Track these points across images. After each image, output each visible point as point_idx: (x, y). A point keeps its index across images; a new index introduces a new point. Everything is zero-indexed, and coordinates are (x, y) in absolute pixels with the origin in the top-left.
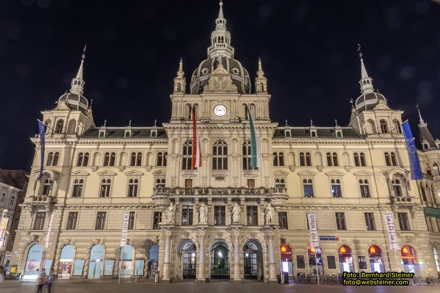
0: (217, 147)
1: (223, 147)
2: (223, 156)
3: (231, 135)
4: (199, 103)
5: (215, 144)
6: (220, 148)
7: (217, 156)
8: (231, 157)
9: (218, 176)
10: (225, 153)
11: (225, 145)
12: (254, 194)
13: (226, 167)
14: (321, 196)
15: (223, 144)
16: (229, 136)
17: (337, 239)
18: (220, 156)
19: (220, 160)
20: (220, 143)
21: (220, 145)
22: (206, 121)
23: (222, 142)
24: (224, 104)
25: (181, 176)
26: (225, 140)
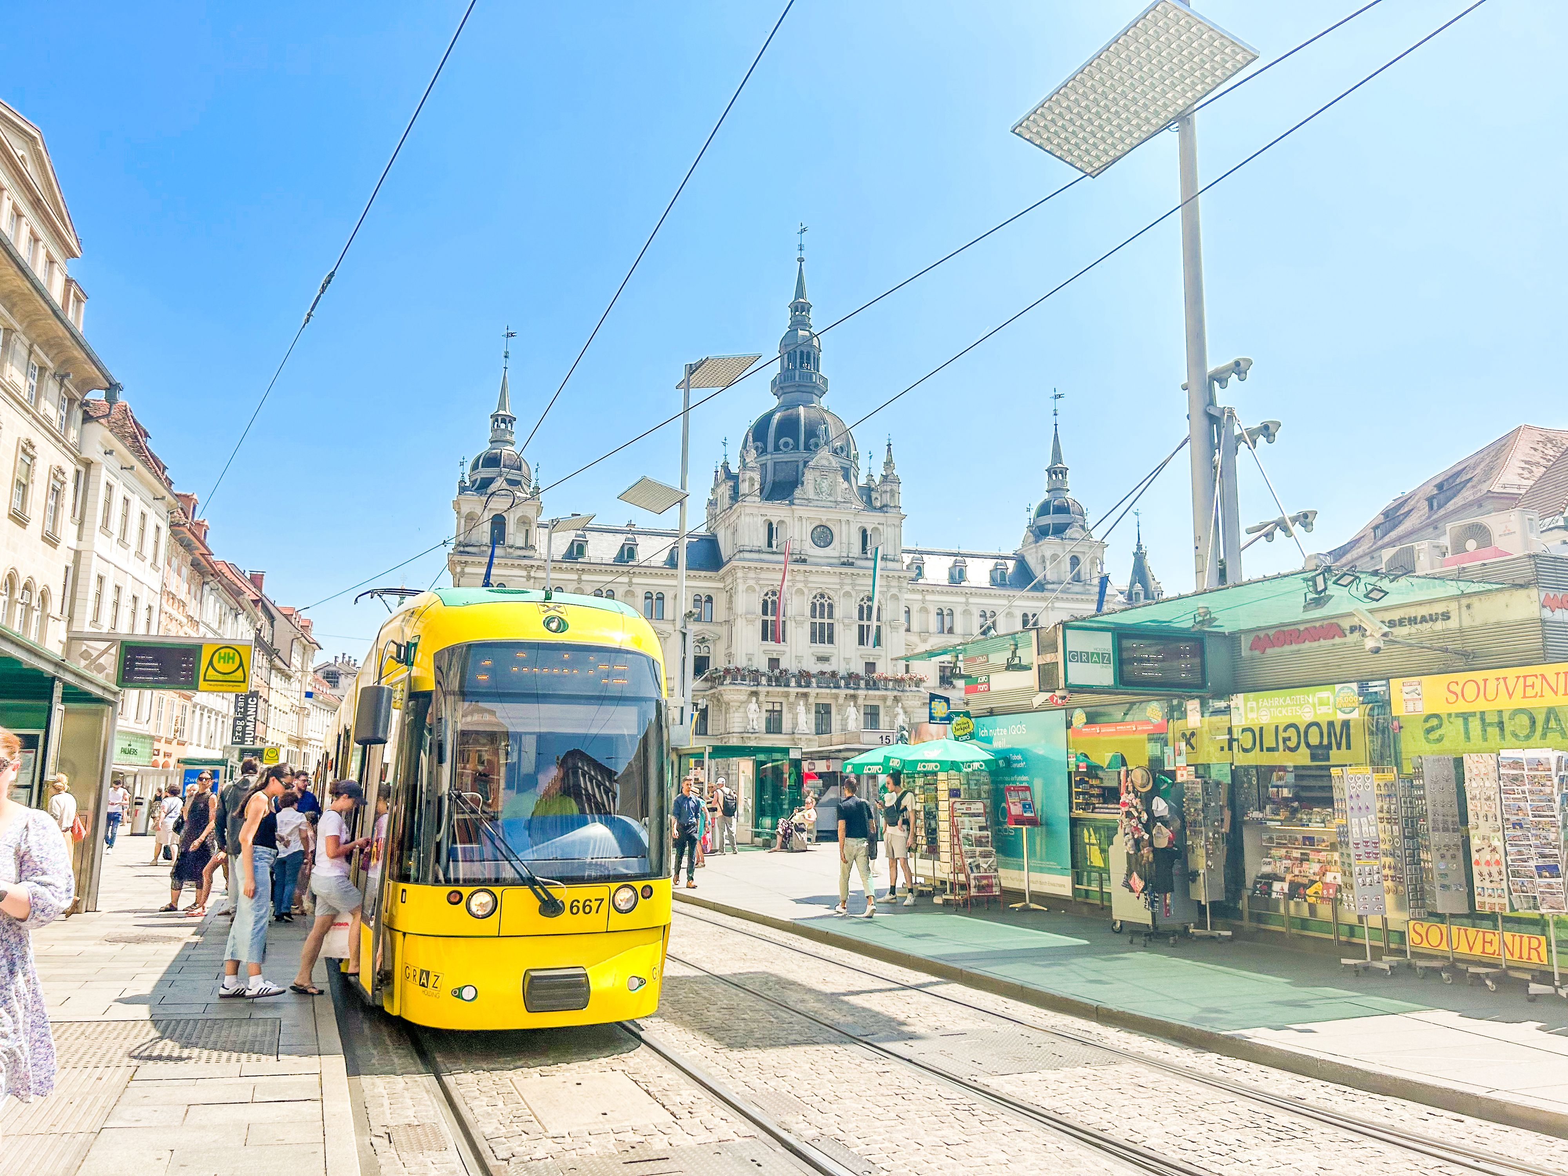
0: (818, 604)
1: (826, 604)
2: (826, 621)
3: (842, 584)
4: (787, 520)
5: (815, 598)
6: (822, 605)
7: (818, 620)
8: (840, 623)
9: (820, 655)
10: (831, 616)
11: (831, 602)
12: (878, 689)
13: (831, 641)
15: (826, 598)
16: (838, 587)
18: (822, 621)
19: (822, 625)
20: (822, 596)
21: (822, 601)
22: (801, 558)
23: (826, 596)
24: (829, 525)
25: (761, 652)
26: (832, 594)
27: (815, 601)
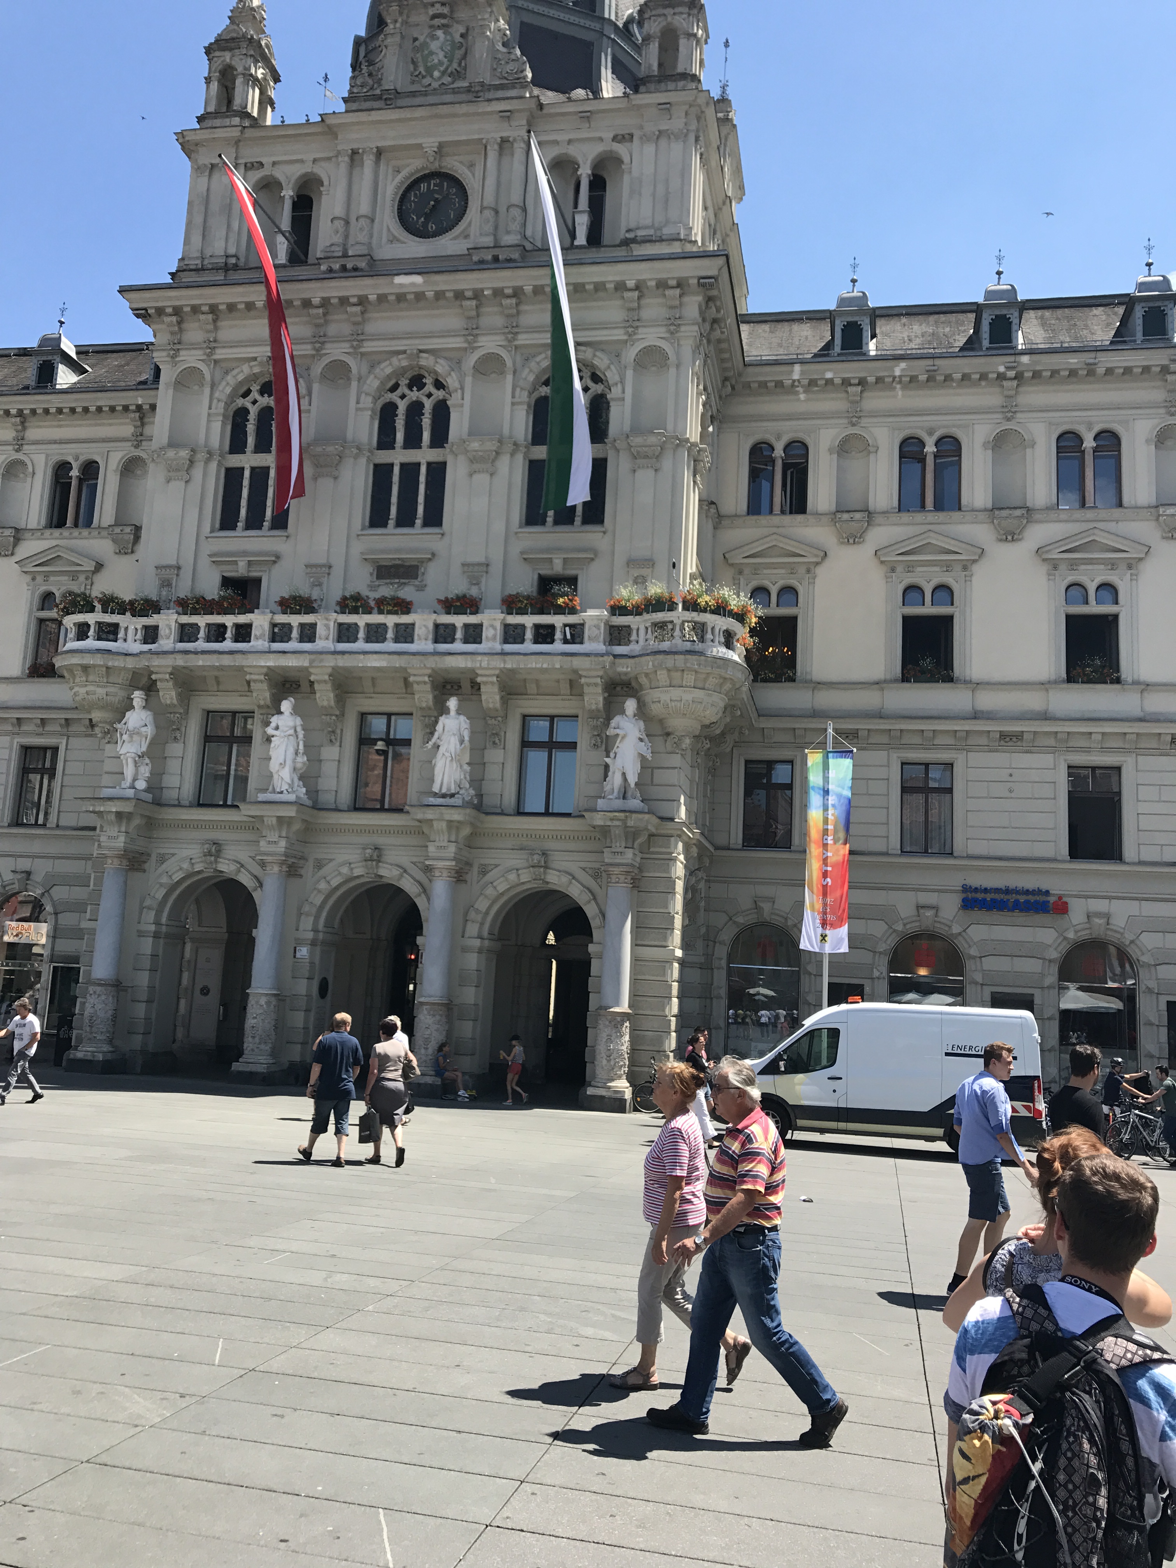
0: (402, 406)
1: (428, 404)
2: (424, 455)
3: (472, 332)
4: (321, 171)
5: (394, 388)
6: (415, 409)
7: (398, 456)
8: (461, 458)
9: (387, 557)
10: (440, 438)
11: (439, 394)
13: (434, 518)
14: (997, 676)
15: (430, 388)
16: (460, 342)
17: (1061, 908)
18: (412, 456)
19: (410, 471)
20: (417, 382)
21: (414, 395)
22: (344, 268)
23: (428, 381)
24: (455, 165)
25: (204, 562)
26: (441, 368)
27: (394, 397)
